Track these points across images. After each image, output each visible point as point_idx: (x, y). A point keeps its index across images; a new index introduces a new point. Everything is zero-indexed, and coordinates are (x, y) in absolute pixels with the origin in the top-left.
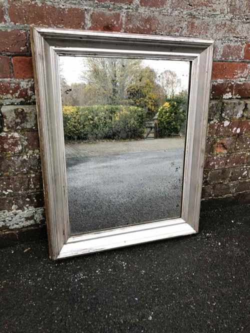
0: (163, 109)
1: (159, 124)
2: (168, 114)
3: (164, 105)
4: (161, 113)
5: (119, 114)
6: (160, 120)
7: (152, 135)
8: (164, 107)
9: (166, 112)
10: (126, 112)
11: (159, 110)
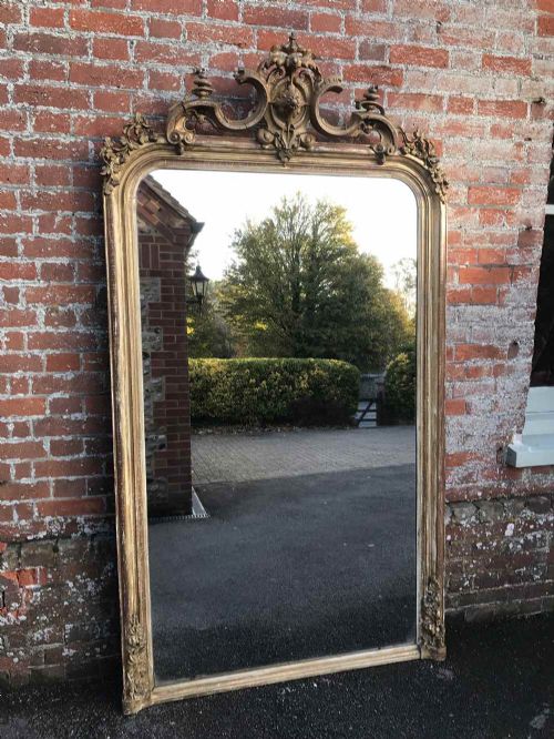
0: (396, 365)
1: (386, 394)
2: (405, 377)
3: (398, 358)
4: (390, 372)
5: (306, 376)
6: (389, 387)
7: (372, 415)
8: (398, 362)
9: (402, 373)
10: (321, 372)
11: (388, 367)
